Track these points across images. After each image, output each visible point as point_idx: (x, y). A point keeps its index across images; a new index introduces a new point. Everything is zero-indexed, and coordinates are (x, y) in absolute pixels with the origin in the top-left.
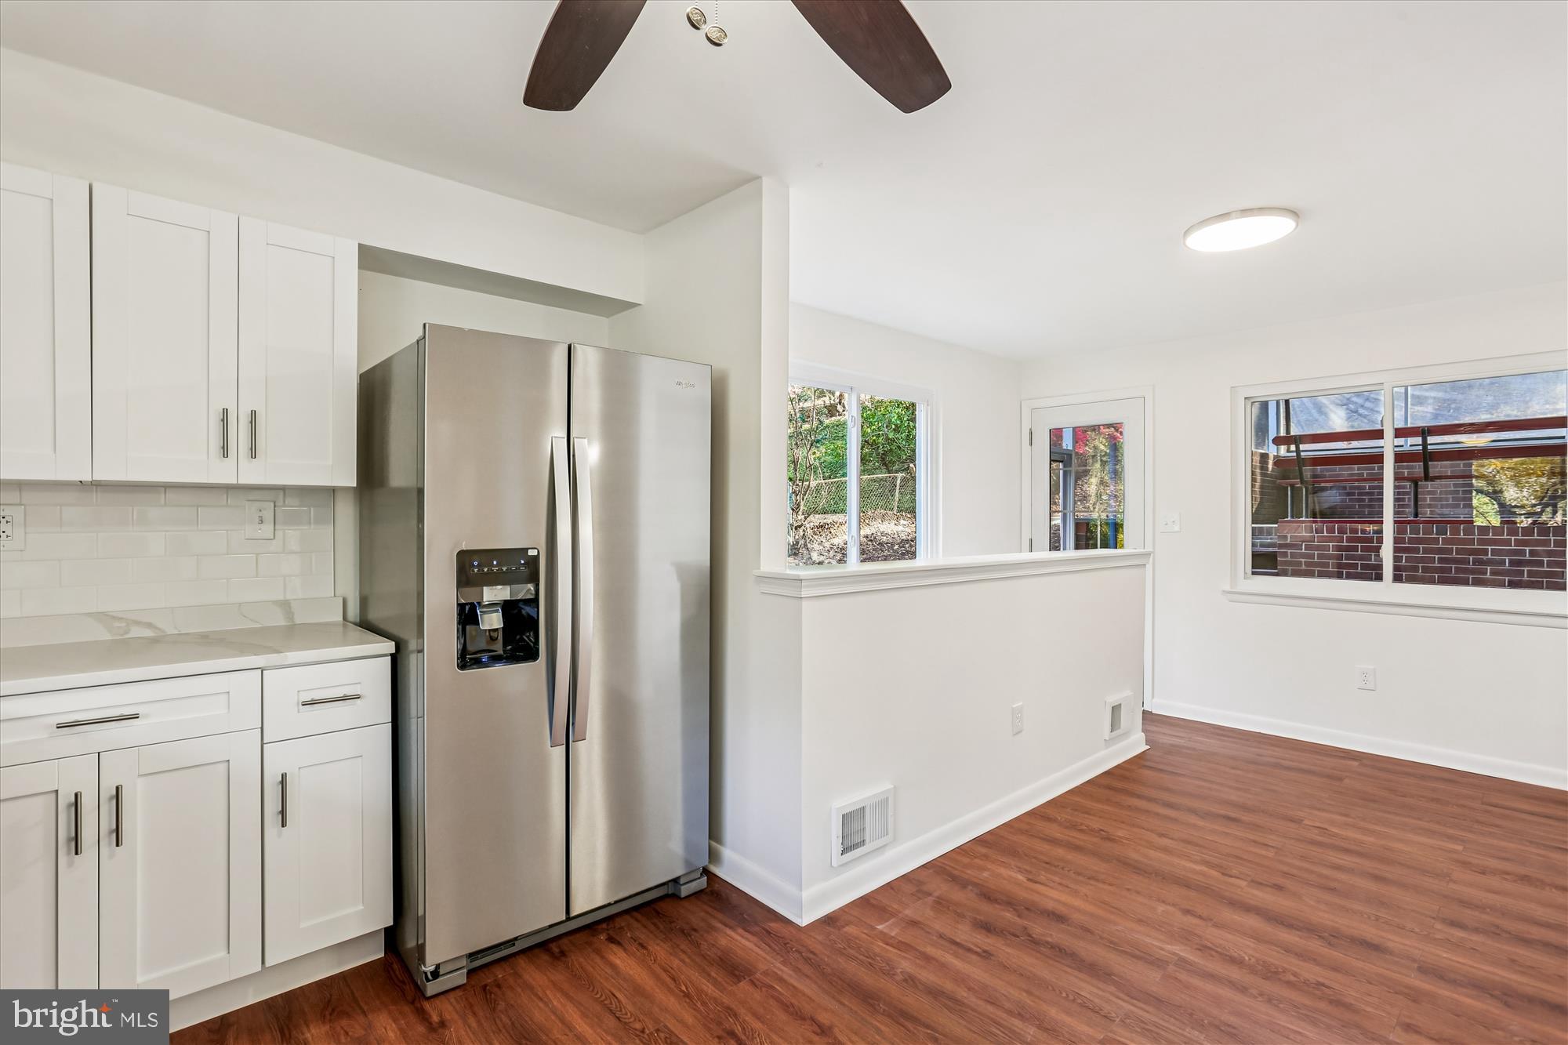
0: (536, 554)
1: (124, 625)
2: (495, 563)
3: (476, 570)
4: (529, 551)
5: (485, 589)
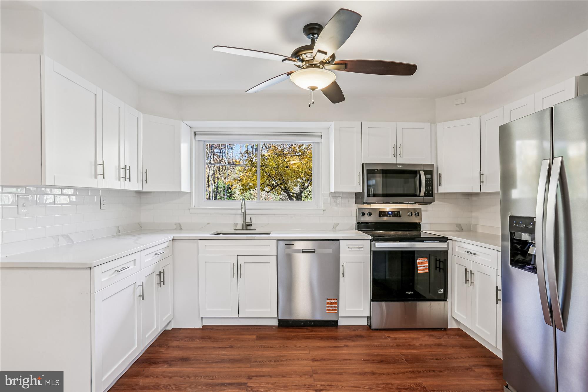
0: (534, 220)
2: (521, 222)
3: (515, 225)
4: (532, 218)
5: (523, 234)
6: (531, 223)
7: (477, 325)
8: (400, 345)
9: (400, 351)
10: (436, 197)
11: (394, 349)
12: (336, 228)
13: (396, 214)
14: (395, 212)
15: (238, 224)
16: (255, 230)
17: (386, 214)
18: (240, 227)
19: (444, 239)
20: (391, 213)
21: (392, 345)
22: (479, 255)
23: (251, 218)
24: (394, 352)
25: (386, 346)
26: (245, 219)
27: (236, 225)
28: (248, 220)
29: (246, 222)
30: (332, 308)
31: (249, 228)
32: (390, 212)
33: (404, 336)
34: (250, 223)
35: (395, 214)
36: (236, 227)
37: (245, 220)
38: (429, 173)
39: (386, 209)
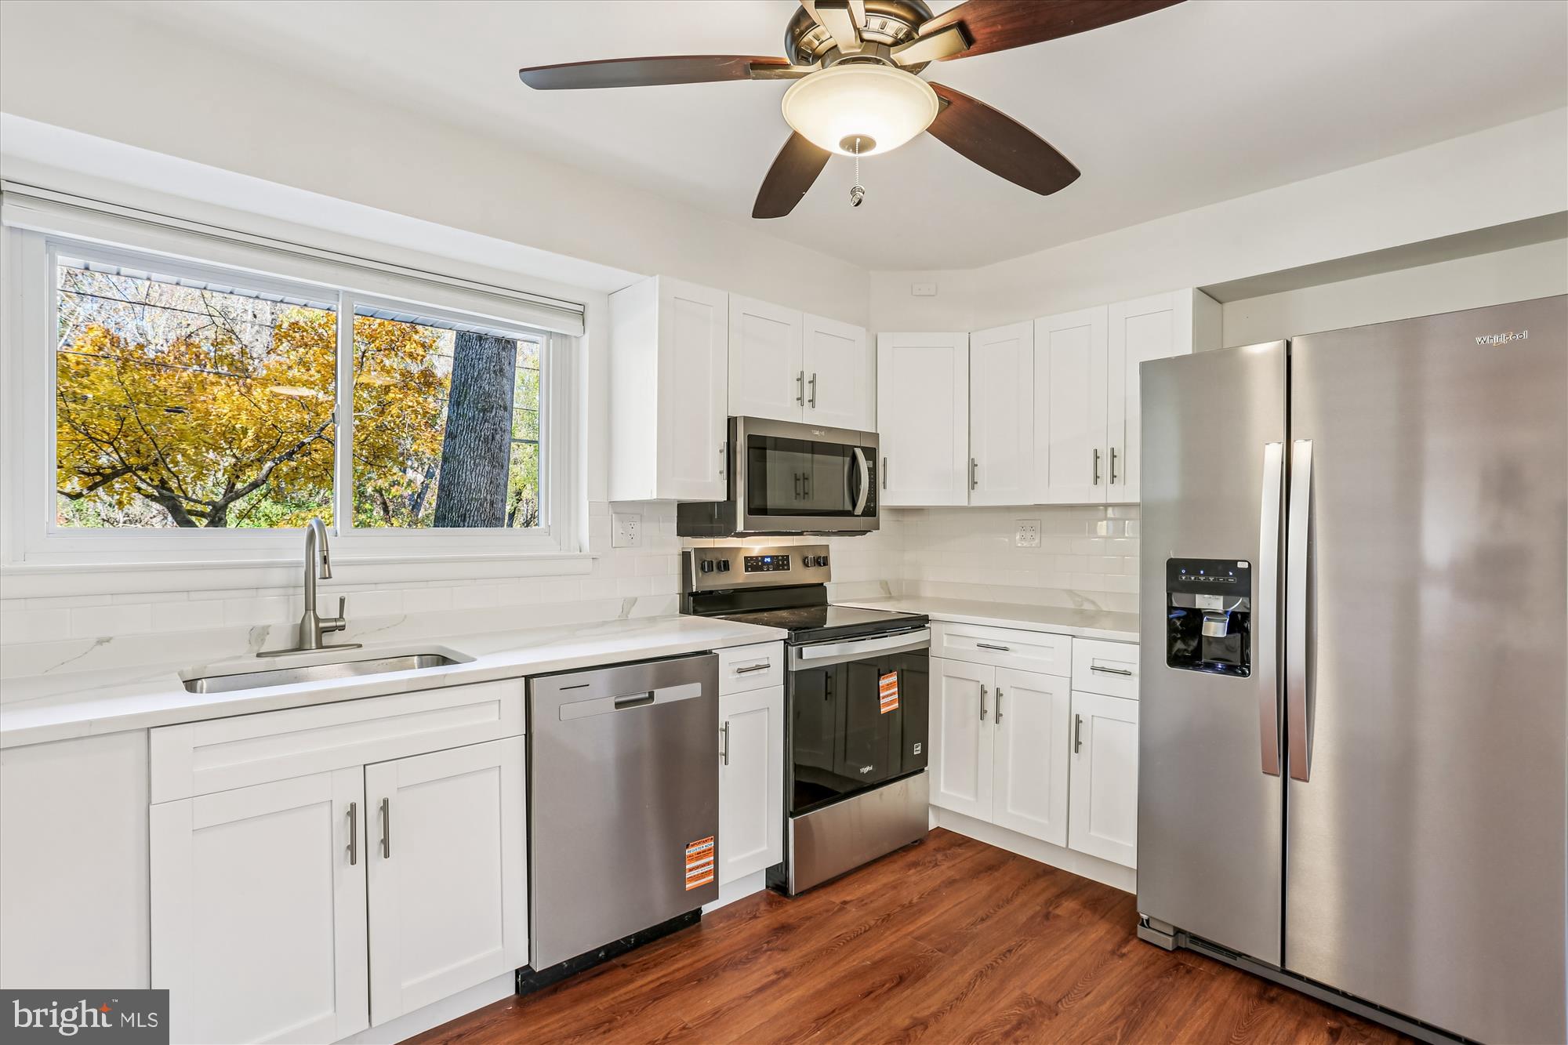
0: (1247, 567)
1: (1080, 600)
2: (1202, 572)
3: (1184, 578)
4: (1239, 563)
5: (1198, 596)
6: (1231, 574)
7: (1010, 810)
8: (889, 915)
9: (904, 931)
10: (883, 516)
11: (888, 933)
12: (628, 613)
13: (780, 562)
14: (779, 556)
15: (271, 630)
16: (360, 646)
17: (760, 564)
18: (280, 639)
19: (919, 622)
20: (769, 560)
21: (873, 923)
22: (1015, 651)
23: (342, 601)
24: (898, 940)
25: (865, 931)
26: (310, 604)
27: (263, 632)
28: (327, 608)
29: (317, 620)
30: (700, 871)
31: (327, 639)
32: (767, 557)
33: (870, 888)
34: (336, 620)
35: (778, 562)
36: (263, 640)
37: (314, 610)
38: (871, 454)
39: (753, 549)
